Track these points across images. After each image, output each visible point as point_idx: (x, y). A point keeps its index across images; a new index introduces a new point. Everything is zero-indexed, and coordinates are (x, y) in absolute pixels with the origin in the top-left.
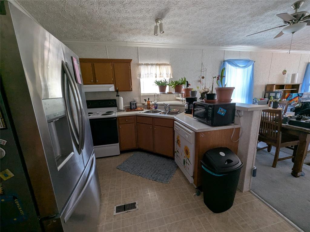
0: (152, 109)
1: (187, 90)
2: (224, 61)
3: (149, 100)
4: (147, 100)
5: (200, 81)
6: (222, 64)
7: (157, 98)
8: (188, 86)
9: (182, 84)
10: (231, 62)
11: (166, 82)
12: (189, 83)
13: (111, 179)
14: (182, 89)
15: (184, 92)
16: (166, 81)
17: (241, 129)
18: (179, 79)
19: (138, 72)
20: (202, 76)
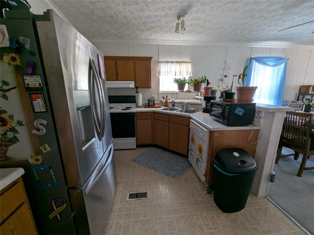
0: (169, 106)
1: (207, 89)
2: (251, 59)
3: (167, 97)
4: (165, 98)
5: (222, 80)
6: (248, 62)
7: (175, 96)
8: (208, 84)
9: (202, 82)
10: (259, 60)
11: (186, 80)
12: (209, 82)
13: (126, 170)
14: (202, 88)
15: (203, 91)
16: (185, 79)
17: (260, 131)
18: (199, 77)
19: (158, 70)
20: (225, 74)
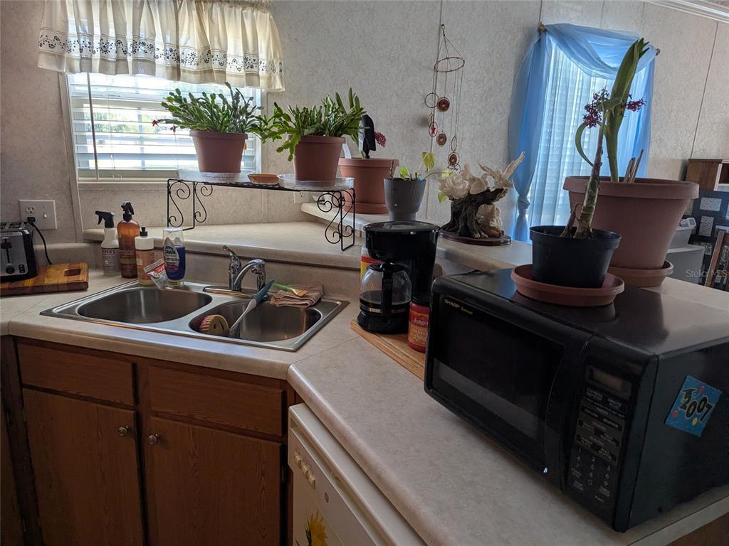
0: (149, 277)
1: (368, 170)
2: (542, 30)
3: (127, 217)
4: (118, 218)
5: (427, 122)
6: (532, 45)
7: (185, 205)
8: (369, 145)
9: (341, 130)
11: (244, 111)
12: (377, 130)
14: (341, 162)
15: (349, 182)
16: (241, 104)
18: (317, 100)
19: (45, 23)
20: (441, 94)
